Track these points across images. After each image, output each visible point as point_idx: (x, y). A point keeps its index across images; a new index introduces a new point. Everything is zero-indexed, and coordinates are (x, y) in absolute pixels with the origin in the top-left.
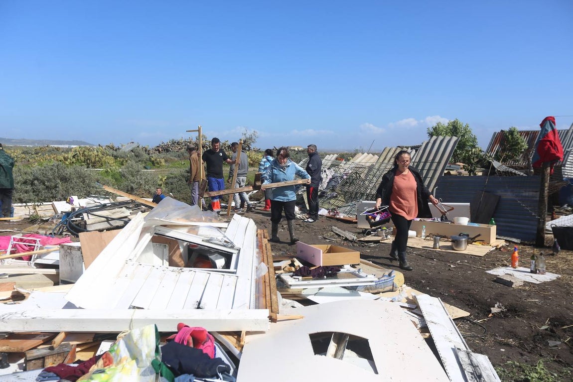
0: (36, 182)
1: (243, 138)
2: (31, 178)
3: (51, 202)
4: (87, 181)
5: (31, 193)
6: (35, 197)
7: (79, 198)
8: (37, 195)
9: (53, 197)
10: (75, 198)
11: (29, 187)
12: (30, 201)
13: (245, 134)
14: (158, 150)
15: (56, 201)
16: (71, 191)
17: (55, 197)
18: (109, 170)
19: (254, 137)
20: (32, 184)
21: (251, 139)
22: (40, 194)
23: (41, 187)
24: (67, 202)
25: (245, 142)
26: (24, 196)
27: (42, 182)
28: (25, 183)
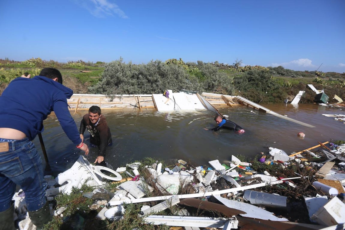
0: (140, 76)
1: (235, 63)
2: (137, 73)
3: (151, 94)
4: (180, 78)
5: (136, 86)
6: (139, 89)
7: (173, 92)
8: (141, 88)
9: (152, 90)
10: (170, 91)
11: (134, 81)
12: (135, 93)
13: (236, 61)
15: (155, 93)
16: (167, 85)
17: (155, 90)
18: (192, 71)
19: (240, 63)
20: (138, 78)
21: (238, 63)
22: (143, 87)
23: (144, 81)
24: (164, 95)
25: (236, 65)
26: (131, 88)
27: (145, 76)
28: (133, 77)
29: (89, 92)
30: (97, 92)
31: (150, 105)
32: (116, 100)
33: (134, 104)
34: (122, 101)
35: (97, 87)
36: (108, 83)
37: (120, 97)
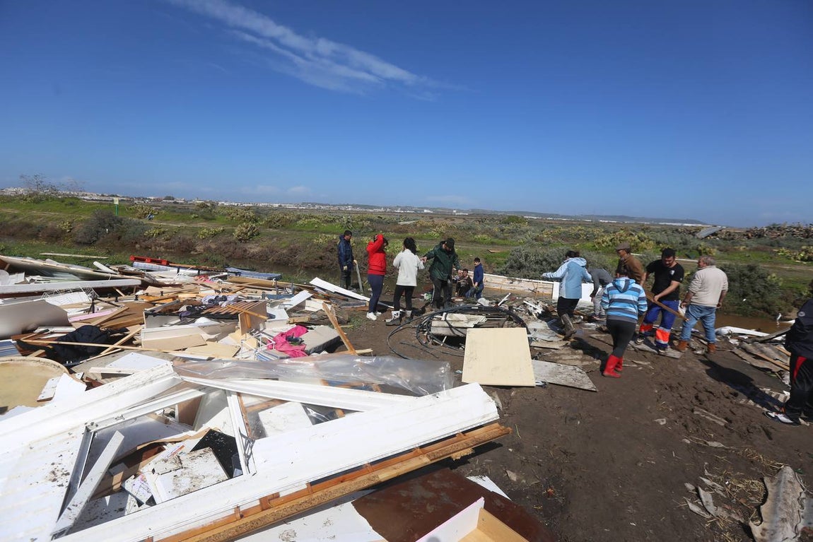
0: (544, 263)
2: (541, 259)
11: (537, 267)
14: (747, 235)
26: (532, 273)
27: (549, 264)
28: (537, 263)
29: (494, 273)
30: (501, 274)
31: (547, 292)
32: (516, 283)
33: (532, 289)
34: (522, 284)
35: (501, 269)
36: (511, 267)
37: (519, 281)
